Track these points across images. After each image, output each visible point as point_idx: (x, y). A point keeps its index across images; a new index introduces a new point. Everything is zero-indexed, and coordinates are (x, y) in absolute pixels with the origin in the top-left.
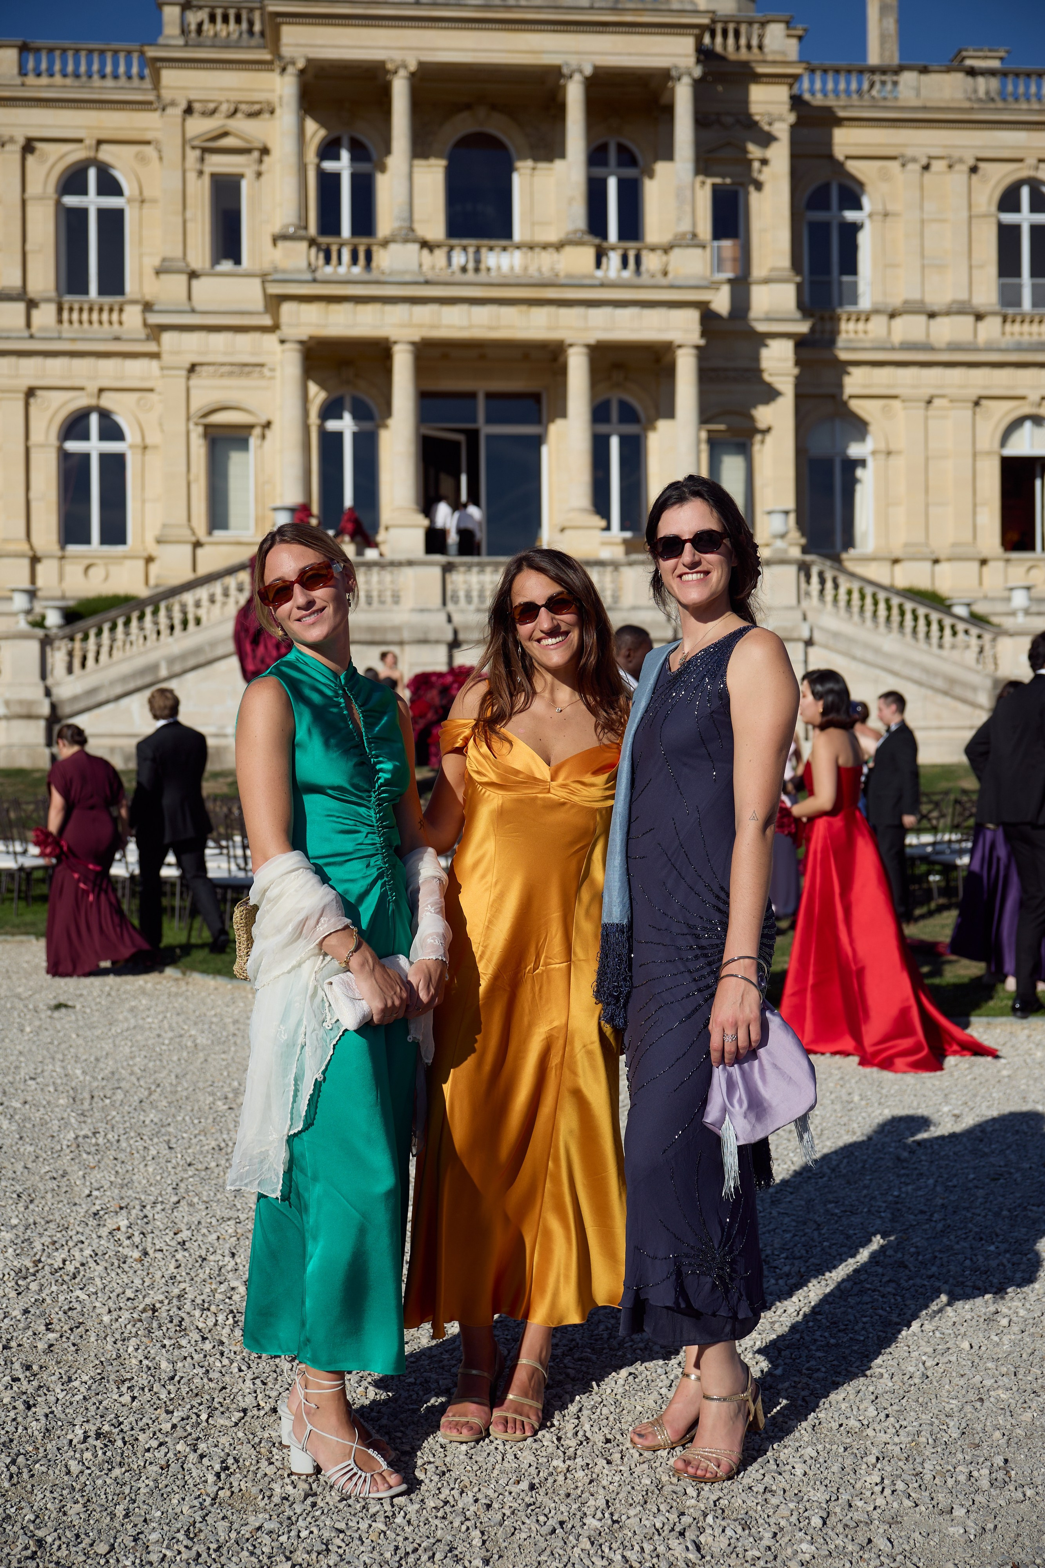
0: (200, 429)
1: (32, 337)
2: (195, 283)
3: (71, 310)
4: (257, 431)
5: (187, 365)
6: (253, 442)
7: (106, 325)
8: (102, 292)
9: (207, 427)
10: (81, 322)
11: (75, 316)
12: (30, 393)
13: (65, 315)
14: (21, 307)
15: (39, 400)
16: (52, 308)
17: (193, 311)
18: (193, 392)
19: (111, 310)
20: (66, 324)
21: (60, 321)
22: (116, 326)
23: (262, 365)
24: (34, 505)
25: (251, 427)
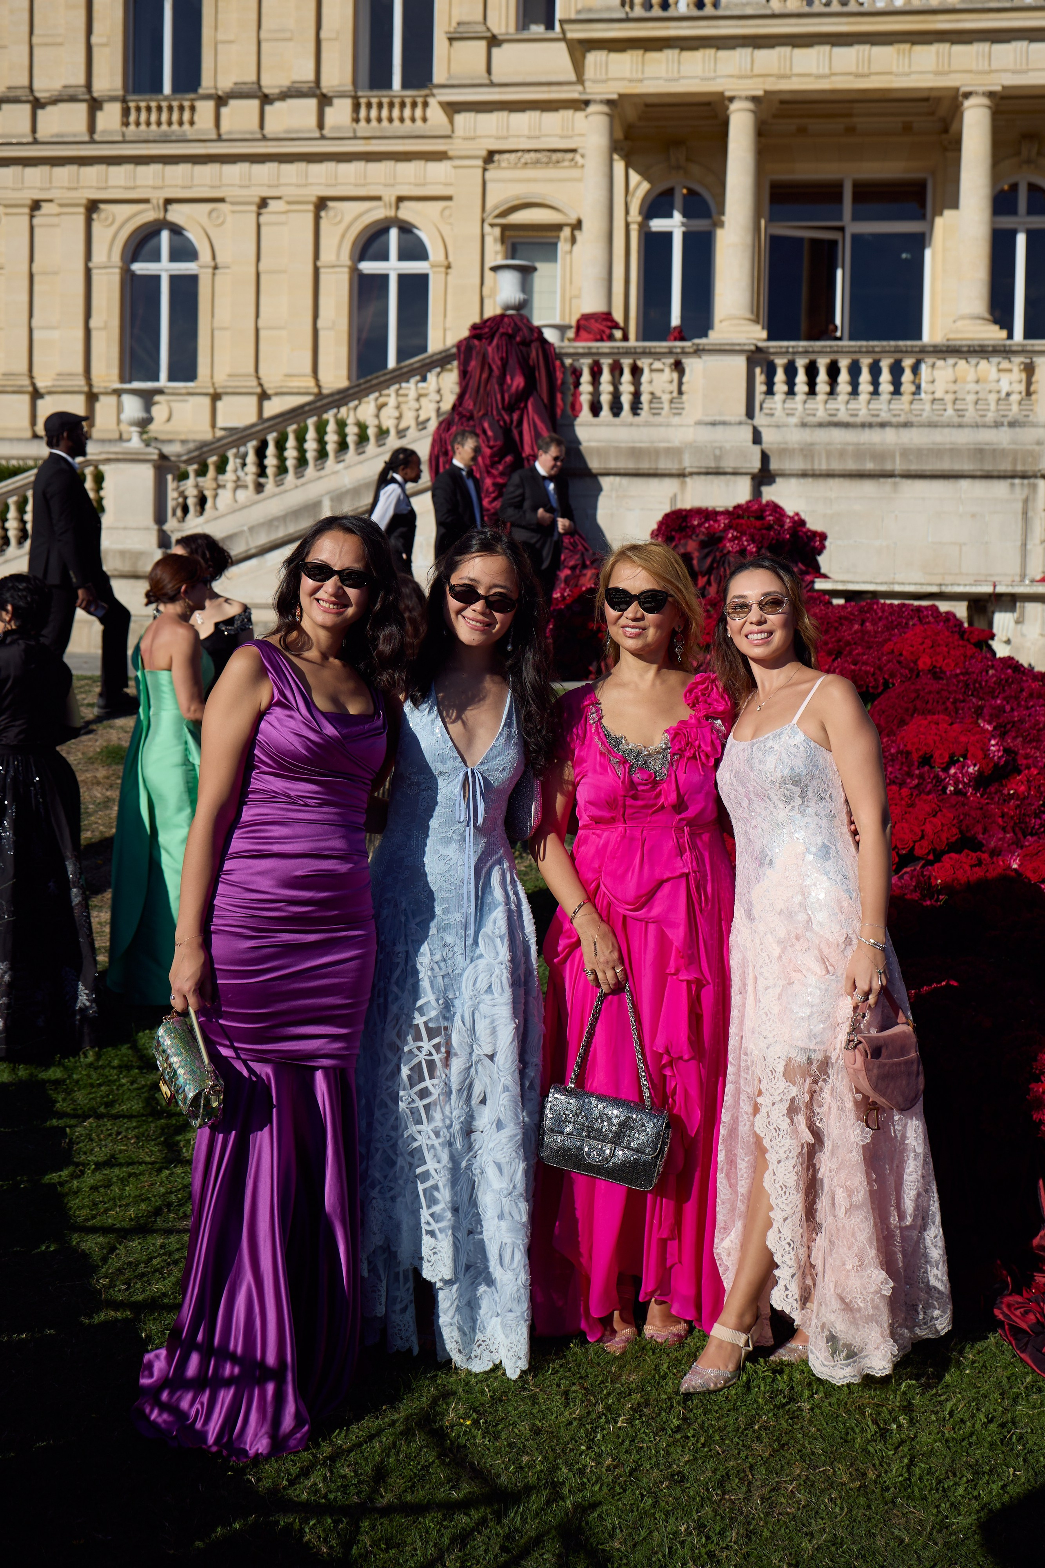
0: (497, 231)
1: (323, 137)
2: (495, 51)
3: (369, 105)
4: (566, 232)
5: (484, 153)
6: (563, 246)
7: (408, 122)
8: (406, 84)
9: (505, 228)
10: (379, 120)
11: (374, 113)
12: (321, 204)
13: (363, 113)
14: (312, 104)
15: (331, 213)
16: (348, 103)
17: (492, 84)
18: (489, 186)
19: (414, 105)
20: (363, 123)
21: (357, 120)
22: (419, 123)
23: (574, 151)
24: (322, 334)
25: (559, 227)
